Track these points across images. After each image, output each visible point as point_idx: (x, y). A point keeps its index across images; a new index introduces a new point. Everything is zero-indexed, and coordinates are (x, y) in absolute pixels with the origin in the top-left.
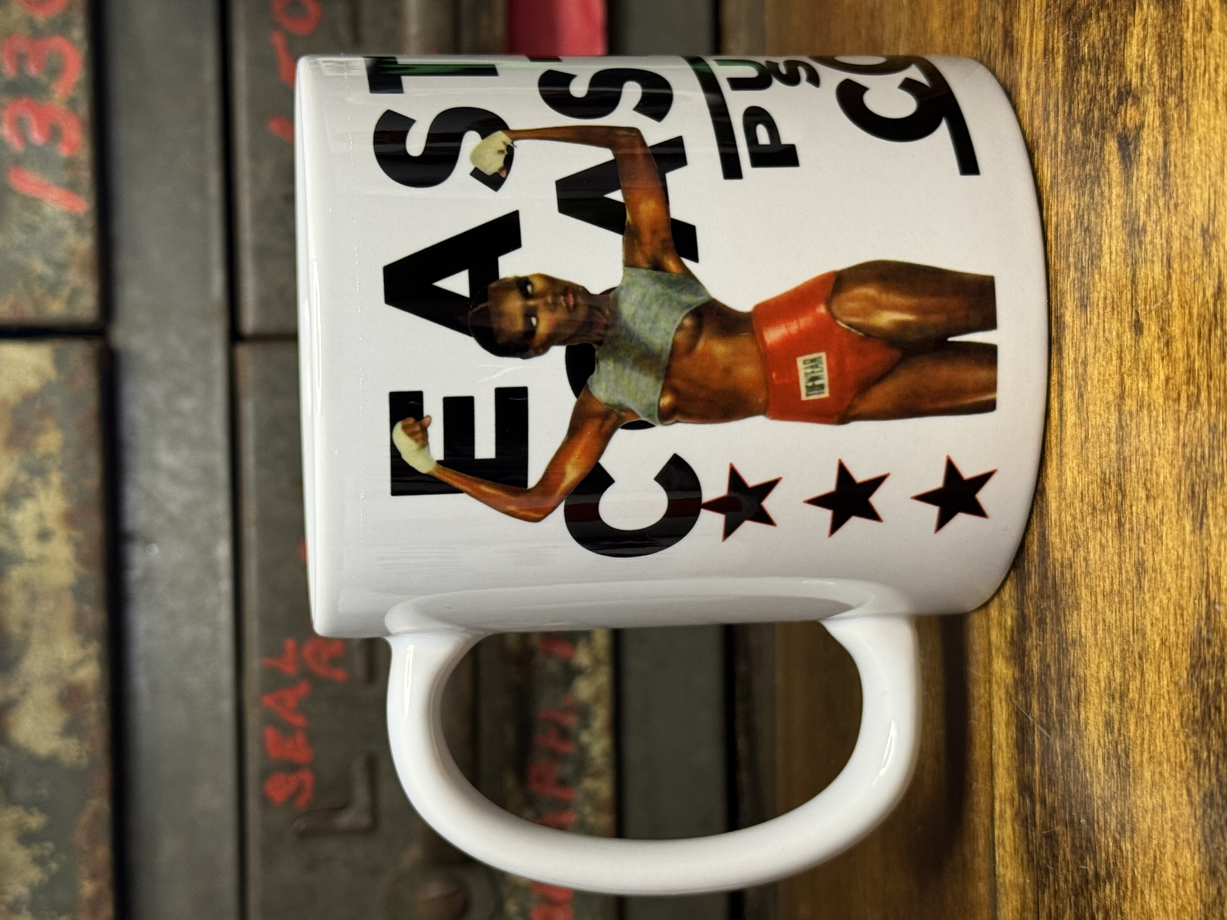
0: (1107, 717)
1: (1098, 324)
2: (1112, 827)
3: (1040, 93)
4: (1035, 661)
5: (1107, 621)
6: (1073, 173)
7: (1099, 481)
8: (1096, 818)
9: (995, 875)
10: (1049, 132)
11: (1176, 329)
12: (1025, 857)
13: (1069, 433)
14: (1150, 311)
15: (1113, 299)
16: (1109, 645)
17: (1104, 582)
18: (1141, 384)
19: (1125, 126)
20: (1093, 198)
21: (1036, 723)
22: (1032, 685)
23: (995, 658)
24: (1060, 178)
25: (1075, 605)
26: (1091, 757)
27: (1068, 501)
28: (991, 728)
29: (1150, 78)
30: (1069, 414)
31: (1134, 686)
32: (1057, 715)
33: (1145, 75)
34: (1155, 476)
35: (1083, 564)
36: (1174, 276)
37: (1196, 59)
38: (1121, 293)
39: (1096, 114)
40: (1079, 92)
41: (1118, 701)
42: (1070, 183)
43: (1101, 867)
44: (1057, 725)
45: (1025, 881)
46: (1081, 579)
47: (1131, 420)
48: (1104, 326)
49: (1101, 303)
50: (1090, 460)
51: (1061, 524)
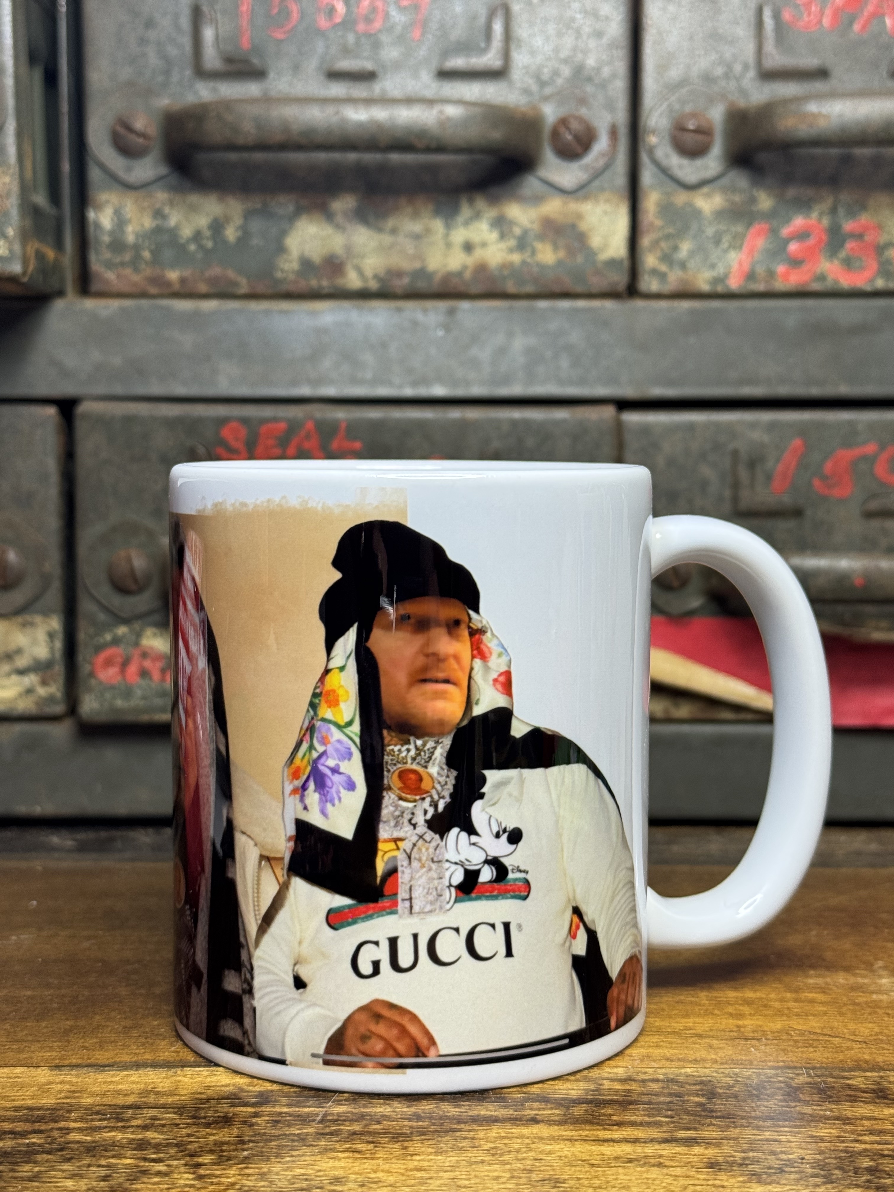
0: (343, 1180)
1: (698, 1179)
2: (245, 1182)
4: (381, 1110)
5: (431, 1182)
6: (830, 1158)
7: (557, 1177)
8: (250, 1166)
9: (183, 1066)
10: (861, 1135)
12: (204, 1096)
13: (593, 1147)
17: (465, 1179)
20: (812, 1176)
21: (325, 1109)
22: (359, 1107)
24: (823, 1145)
25: (440, 1151)
26: (306, 1163)
27: (533, 1146)
30: (610, 1148)
32: (336, 1131)
35: (478, 1159)
42: (819, 1154)
43: (207, 1169)
44: (327, 1130)
45: (182, 1095)
46: (464, 1156)
49: (717, 1182)
50: (574, 1168)
51: (510, 1138)
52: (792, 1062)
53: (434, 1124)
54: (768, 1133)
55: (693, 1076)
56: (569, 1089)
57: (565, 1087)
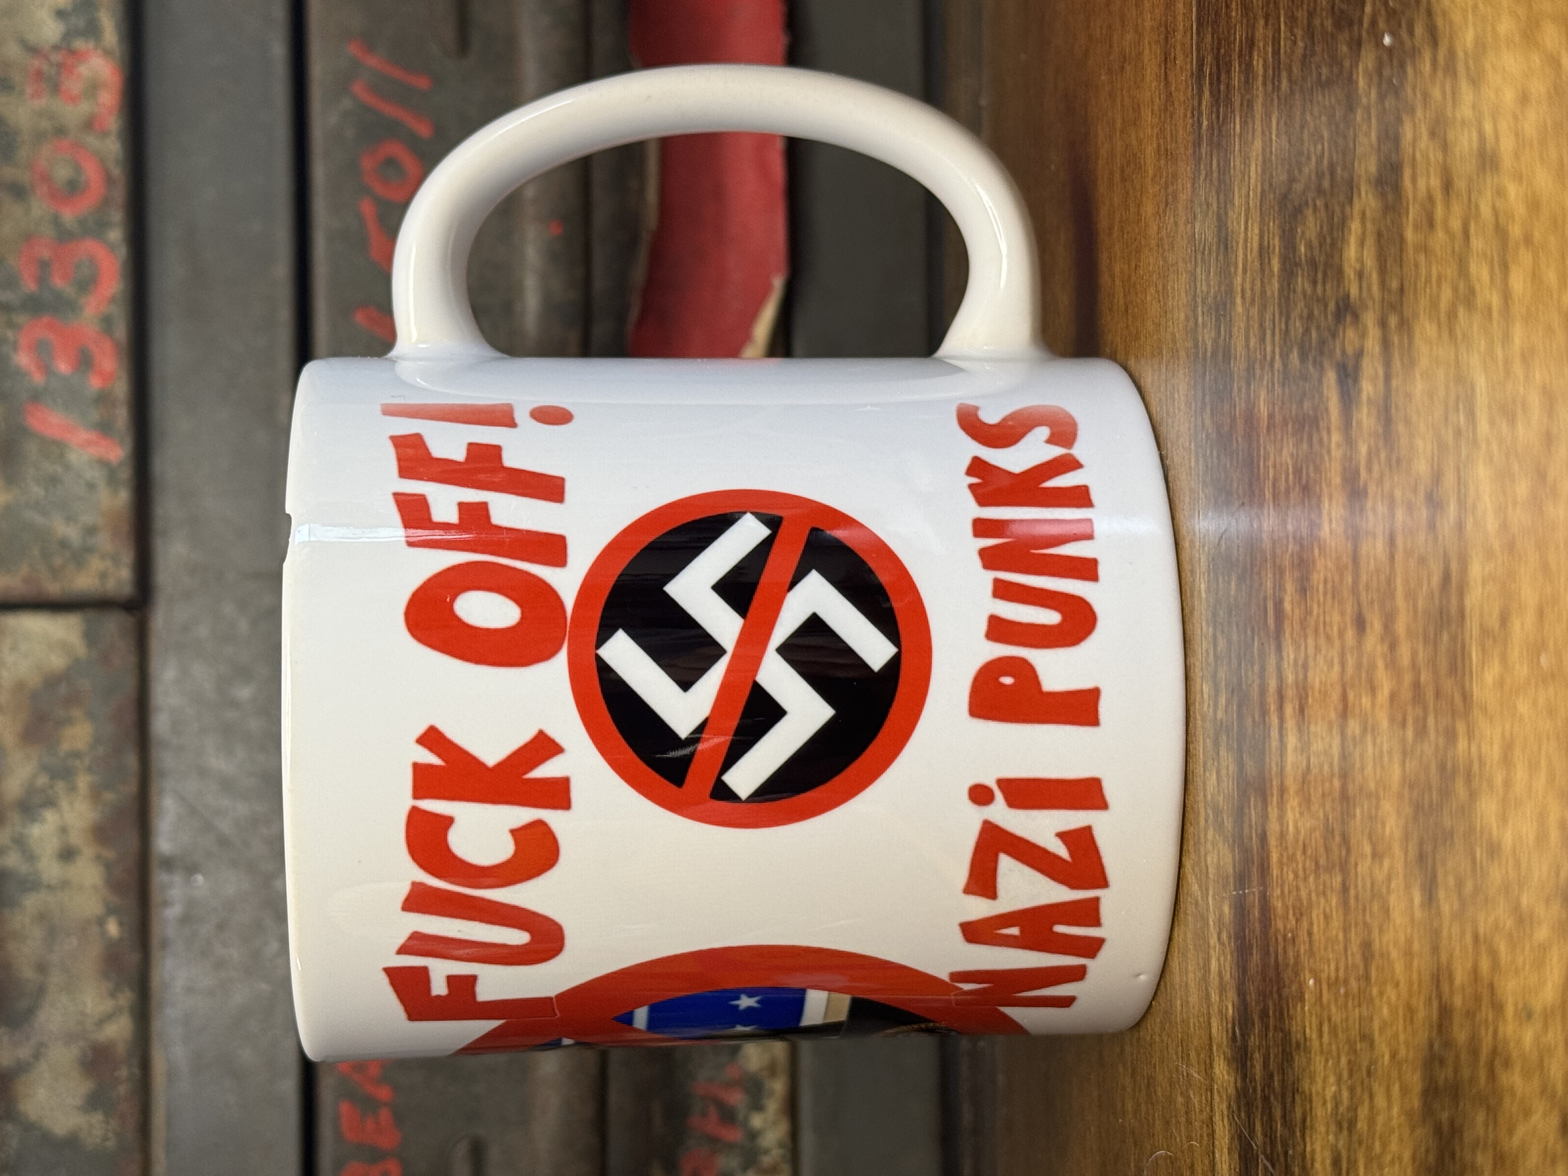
0: (1335, 1152)
3: (1256, 304)
4: (1258, 1067)
5: (1333, 1019)
6: (1291, 412)
7: (1322, 827)
10: (1265, 356)
11: (1401, 627)
13: (1289, 759)
14: (1372, 602)
15: (1333, 582)
16: (1335, 1054)
17: (1329, 966)
18: (1364, 700)
19: (1344, 352)
20: (1311, 445)
21: (1259, 1153)
22: (1256, 1099)
23: (1216, 1059)
24: (1277, 418)
25: (1299, 994)
27: (1290, 851)
28: (1213, 1153)
29: (1369, 289)
30: (1289, 734)
31: (1363, 1112)
32: (1282, 1144)
33: (1364, 285)
34: (1380, 826)
35: (1306, 939)
36: (1396, 557)
37: (1417, 266)
38: (1341, 575)
39: (1314, 334)
40: (1296, 305)
41: (1345, 1133)
42: (1287, 425)
44: (1282, 1158)
46: (1304, 959)
47: (1355, 746)
48: (1324, 618)
49: (1321, 587)
50: (1312, 798)
51: (1283, 883)
52: (1189, 429)
53: (1271, 992)
54: (1267, 492)
55: (1209, 582)
56: (1228, 773)
57: (1225, 779)
